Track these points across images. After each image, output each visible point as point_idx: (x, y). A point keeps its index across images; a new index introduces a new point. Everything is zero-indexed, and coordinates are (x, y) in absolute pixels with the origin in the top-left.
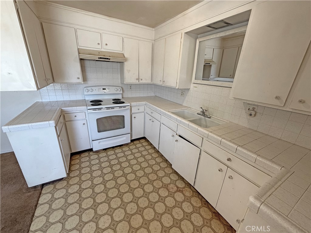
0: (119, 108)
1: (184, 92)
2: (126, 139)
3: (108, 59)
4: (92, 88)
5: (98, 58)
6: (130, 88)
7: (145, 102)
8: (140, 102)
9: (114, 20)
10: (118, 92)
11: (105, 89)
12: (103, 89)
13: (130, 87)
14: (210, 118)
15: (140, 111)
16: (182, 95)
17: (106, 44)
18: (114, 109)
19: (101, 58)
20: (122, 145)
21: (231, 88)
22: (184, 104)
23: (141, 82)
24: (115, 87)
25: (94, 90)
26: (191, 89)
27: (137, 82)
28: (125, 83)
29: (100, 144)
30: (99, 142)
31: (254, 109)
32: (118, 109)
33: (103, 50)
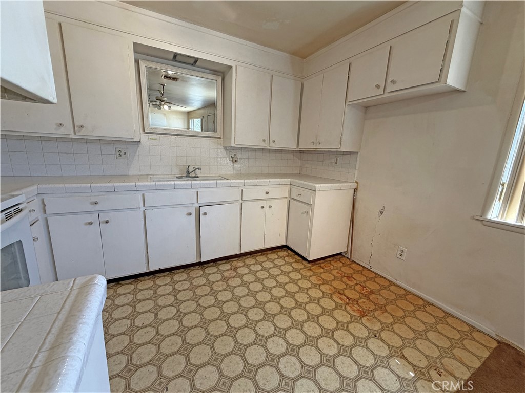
1: (125, 150)
22: (132, 172)
26: (143, 143)
31: (235, 155)
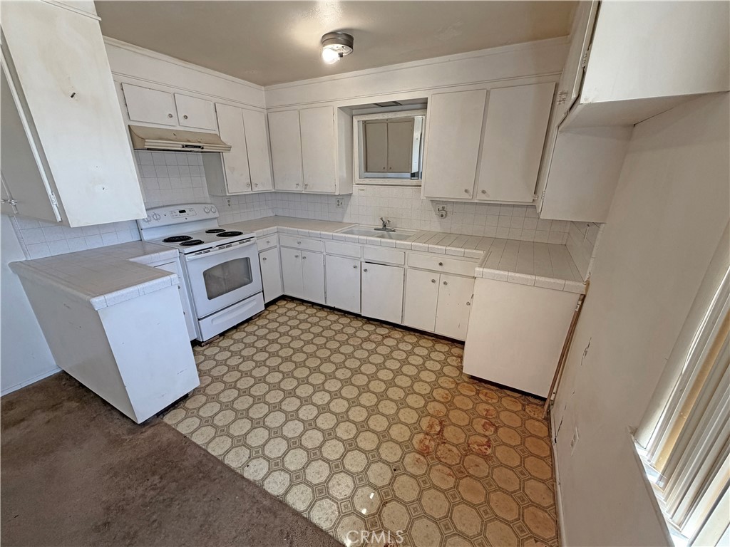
0: (240, 243)
1: (341, 200)
2: (256, 305)
3: (200, 147)
4: (156, 211)
5: (181, 146)
6: (229, 205)
7: (276, 227)
8: (265, 228)
9: (188, 66)
10: (211, 215)
11: (184, 211)
12: (181, 212)
13: (229, 201)
14: (394, 231)
15: (271, 245)
16: (338, 205)
17: (186, 117)
18: (231, 246)
19: (187, 146)
20: (251, 319)
21: (420, 186)
22: (346, 220)
23: (256, 189)
24: (203, 206)
25: (162, 216)
26: (354, 194)
27: (248, 191)
28: (228, 195)
29: (215, 323)
30: (212, 320)
31: (443, 208)
32: (237, 246)
33: (179, 128)
